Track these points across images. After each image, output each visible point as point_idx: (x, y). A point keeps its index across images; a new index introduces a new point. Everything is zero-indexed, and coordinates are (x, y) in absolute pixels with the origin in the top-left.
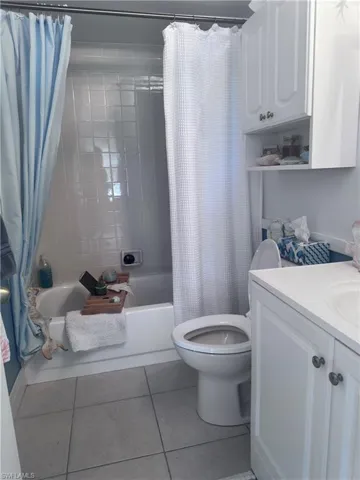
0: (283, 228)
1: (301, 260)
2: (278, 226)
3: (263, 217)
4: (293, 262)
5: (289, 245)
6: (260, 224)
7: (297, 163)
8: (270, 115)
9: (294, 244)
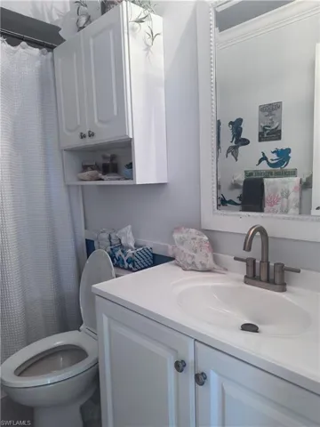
0: (110, 238)
1: (131, 266)
2: (105, 236)
3: (86, 228)
4: (123, 268)
5: (118, 253)
6: (83, 235)
7: (119, 179)
8: (91, 135)
9: (123, 252)
